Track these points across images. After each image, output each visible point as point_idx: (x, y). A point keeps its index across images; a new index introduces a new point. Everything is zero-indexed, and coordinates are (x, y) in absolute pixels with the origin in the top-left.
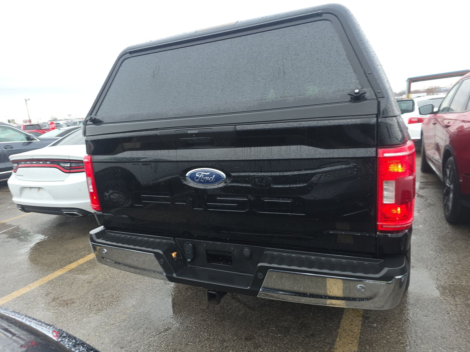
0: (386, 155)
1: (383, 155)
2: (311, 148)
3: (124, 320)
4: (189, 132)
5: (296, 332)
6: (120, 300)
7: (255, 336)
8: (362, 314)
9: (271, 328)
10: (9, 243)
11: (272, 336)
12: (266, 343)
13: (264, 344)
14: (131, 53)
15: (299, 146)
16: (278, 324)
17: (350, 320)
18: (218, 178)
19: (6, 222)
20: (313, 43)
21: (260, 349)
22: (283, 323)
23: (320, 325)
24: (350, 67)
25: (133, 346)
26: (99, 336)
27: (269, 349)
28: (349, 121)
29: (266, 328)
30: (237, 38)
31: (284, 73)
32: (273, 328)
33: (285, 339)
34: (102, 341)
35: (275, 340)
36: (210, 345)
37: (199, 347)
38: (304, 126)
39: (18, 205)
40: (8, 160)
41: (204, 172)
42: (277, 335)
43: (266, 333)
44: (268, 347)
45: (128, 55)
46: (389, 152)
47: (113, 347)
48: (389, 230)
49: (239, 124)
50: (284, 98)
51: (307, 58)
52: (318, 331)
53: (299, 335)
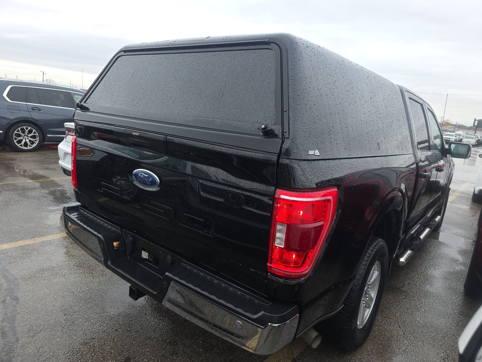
0: (283, 197)
1: (279, 196)
2: (225, 172)
3: (83, 292)
4: (134, 133)
5: (217, 353)
6: (92, 273)
7: (179, 343)
8: (295, 357)
9: (198, 341)
10: (45, 199)
11: (194, 348)
12: (183, 353)
13: (181, 353)
14: (125, 51)
15: (217, 169)
16: (208, 340)
17: (278, 359)
18: (153, 183)
19: (56, 180)
20: (253, 71)
21: (174, 357)
22: (213, 340)
23: (246, 354)
24: (274, 101)
25: (75, 316)
26: (56, 299)
27: (182, 360)
28: (253, 154)
29: (194, 339)
30: (201, 53)
31: (223, 95)
32: (200, 342)
33: (203, 355)
34: (54, 304)
35: (194, 353)
36: (135, 337)
37: (125, 336)
38: (217, 150)
39: (62, 167)
40: (63, 127)
41: (145, 173)
42: (199, 349)
43: (190, 344)
44: (182, 358)
45: (123, 53)
46: (285, 195)
47: (60, 312)
48: (280, 274)
49: (170, 135)
50: (214, 119)
51: (244, 84)
52: (239, 359)
53: (219, 357)
